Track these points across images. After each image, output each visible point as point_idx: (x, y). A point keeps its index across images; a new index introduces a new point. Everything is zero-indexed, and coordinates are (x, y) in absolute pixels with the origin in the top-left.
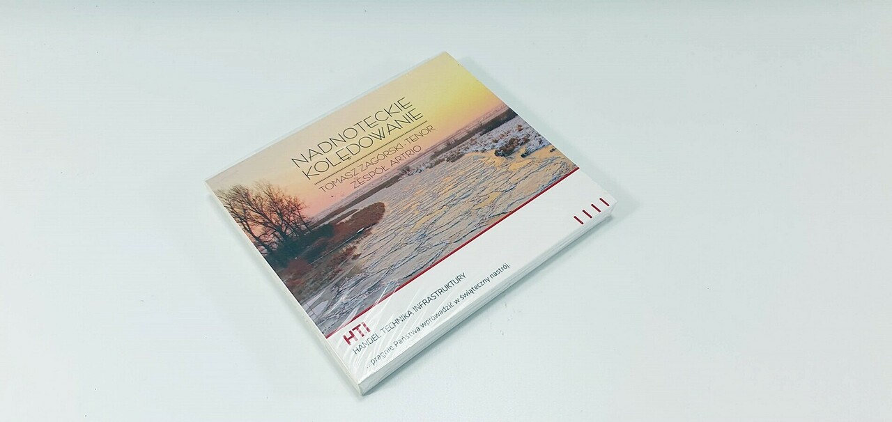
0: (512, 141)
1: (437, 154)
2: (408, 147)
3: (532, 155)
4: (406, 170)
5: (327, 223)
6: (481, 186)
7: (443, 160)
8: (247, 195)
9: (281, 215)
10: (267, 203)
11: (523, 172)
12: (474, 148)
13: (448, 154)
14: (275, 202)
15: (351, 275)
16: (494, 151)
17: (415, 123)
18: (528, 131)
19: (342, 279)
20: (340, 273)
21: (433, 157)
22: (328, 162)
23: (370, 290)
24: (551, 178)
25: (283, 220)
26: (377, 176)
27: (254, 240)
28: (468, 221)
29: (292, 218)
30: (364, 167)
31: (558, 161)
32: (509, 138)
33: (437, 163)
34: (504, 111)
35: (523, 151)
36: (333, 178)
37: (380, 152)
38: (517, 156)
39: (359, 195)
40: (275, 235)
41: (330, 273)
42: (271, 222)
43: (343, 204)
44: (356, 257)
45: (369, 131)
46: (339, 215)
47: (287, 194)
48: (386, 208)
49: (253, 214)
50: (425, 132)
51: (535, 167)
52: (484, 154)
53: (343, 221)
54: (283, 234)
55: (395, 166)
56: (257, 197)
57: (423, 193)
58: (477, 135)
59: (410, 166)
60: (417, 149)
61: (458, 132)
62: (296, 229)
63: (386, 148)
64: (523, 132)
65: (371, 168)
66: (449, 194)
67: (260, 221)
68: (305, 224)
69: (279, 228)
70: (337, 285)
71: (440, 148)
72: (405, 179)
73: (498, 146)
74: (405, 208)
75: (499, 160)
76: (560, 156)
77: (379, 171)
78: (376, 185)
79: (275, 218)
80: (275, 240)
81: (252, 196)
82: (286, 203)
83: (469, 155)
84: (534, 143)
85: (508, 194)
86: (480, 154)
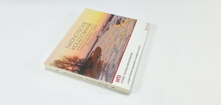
0: (118, 20)
1: (102, 30)
2: (94, 32)
3: (125, 21)
4: (98, 37)
5: (88, 57)
6: (119, 32)
7: (105, 31)
8: (60, 61)
9: (74, 61)
10: (67, 61)
11: (126, 26)
12: (110, 26)
13: (105, 29)
14: (70, 60)
15: (105, 66)
16: (115, 24)
17: (91, 26)
18: (120, 17)
19: (104, 68)
20: (102, 67)
21: (102, 31)
22: (76, 44)
23: (113, 67)
24: (133, 24)
25: (76, 62)
26: (92, 41)
27: (71, 71)
28: (123, 41)
29: (78, 61)
30: (87, 41)
31: (131, 20)
32: (117, 20)
33: (104, 32)
34: (110, 15)
35: (122, 21)
36: (81, 46)
37: (88, 35)
38: (122, 23)
39: (91, 47)
40: (76, 67)
41: (99, 68)
42: (72, 64)
43: (89, 51)
44: (103, 61)
45: (81, 32)
46: (90, 54)
47: (71, 56)
48: (101, 47)
49: (65, 65)
50: (95, 27)
51: (128, 23)
52: (114, 26)
53: (92, 55)
54: (79, 66)
55: (95, 37)
56: (63, 60)
57: (107, 40)
58: (109, 23)
59: (98, 35)
60: (97, 31)
61: (104, 24)
62: (81, 63)
63: (89, 34)
64: (119, 17)
65: (89, 40)
66: (113, 37)
67: (69, 66)
68: (82, 60)
69: (76, 65)
70: (103, 70)
71: (102, 28)
72: (99, 39)
73: (115, 23)
74: (105, 45)
75: (118, 26)
76: (131, 19)
77: (91, 40)
78: (93, 43)
79: (73, 63)
80: (78, 68)
81: (62, 61)
82: (73, 58)
83: (110, 27)
84: (123, 19)
85: (127, 32)
86: (113, 26)
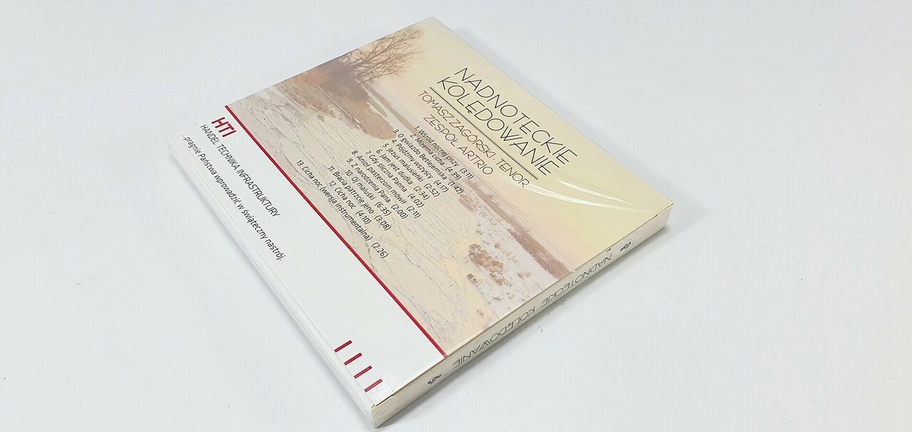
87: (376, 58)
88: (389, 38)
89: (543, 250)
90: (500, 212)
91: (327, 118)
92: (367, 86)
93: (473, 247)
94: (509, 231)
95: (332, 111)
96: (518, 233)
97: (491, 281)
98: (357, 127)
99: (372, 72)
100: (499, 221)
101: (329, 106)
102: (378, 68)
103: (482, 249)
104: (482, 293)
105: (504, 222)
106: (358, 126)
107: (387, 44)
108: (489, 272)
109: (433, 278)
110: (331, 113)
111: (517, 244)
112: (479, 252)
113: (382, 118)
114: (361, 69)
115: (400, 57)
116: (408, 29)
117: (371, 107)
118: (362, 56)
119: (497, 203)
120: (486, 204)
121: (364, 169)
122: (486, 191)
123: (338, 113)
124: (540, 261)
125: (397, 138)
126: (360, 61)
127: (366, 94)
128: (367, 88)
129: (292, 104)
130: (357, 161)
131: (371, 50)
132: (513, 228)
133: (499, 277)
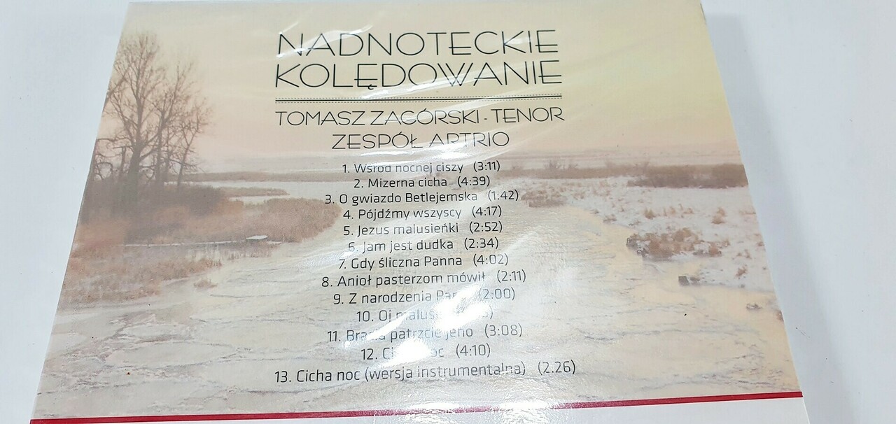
87: (144, 128)
88: (120, 84)
89: (692, 169)
90: (589, 173)
91: (213, 276)
92: (196, 178)
93: (632, 243)
94: (630, 184)
95: (203, 260)
96: (643, 177)
97: (707, 261)
98: (272, 247)
99: (170, 153)
100: (602, 185)
101: (189, 257)
102: (168, 139)
103: (642, 235)
104: (721, 284)
105: (610, 181)
106: (270, 243)
107: (129, 94)
108: (690, 255)
109: (658, 329)
110: (208, 264)
111: (662, 191)
112: (647, 243)
113: (285, 201)
114: (147, 162)
115: (174, 96)
116: (125, 49)
117: (246, 200)
118: (119, 143)
119: (570, 166)
120: (564, 181)
121: (371, 290)
122: (540, 165)
123: (217, 255)
124: (707, 185)
125: (344, 208)
126: (130, 153)
127: (209, 189)
128: (201, 181)
129: (136, 309)
130: (345, 291)
131: (115, 125)
132: (630, 178)
133: (705, 247)
